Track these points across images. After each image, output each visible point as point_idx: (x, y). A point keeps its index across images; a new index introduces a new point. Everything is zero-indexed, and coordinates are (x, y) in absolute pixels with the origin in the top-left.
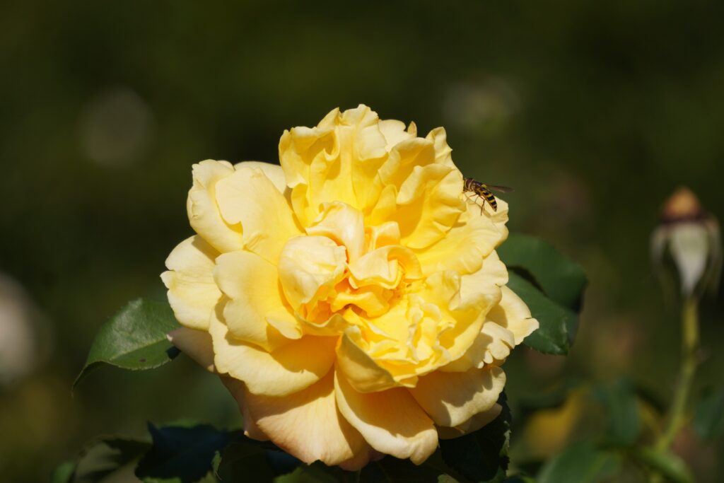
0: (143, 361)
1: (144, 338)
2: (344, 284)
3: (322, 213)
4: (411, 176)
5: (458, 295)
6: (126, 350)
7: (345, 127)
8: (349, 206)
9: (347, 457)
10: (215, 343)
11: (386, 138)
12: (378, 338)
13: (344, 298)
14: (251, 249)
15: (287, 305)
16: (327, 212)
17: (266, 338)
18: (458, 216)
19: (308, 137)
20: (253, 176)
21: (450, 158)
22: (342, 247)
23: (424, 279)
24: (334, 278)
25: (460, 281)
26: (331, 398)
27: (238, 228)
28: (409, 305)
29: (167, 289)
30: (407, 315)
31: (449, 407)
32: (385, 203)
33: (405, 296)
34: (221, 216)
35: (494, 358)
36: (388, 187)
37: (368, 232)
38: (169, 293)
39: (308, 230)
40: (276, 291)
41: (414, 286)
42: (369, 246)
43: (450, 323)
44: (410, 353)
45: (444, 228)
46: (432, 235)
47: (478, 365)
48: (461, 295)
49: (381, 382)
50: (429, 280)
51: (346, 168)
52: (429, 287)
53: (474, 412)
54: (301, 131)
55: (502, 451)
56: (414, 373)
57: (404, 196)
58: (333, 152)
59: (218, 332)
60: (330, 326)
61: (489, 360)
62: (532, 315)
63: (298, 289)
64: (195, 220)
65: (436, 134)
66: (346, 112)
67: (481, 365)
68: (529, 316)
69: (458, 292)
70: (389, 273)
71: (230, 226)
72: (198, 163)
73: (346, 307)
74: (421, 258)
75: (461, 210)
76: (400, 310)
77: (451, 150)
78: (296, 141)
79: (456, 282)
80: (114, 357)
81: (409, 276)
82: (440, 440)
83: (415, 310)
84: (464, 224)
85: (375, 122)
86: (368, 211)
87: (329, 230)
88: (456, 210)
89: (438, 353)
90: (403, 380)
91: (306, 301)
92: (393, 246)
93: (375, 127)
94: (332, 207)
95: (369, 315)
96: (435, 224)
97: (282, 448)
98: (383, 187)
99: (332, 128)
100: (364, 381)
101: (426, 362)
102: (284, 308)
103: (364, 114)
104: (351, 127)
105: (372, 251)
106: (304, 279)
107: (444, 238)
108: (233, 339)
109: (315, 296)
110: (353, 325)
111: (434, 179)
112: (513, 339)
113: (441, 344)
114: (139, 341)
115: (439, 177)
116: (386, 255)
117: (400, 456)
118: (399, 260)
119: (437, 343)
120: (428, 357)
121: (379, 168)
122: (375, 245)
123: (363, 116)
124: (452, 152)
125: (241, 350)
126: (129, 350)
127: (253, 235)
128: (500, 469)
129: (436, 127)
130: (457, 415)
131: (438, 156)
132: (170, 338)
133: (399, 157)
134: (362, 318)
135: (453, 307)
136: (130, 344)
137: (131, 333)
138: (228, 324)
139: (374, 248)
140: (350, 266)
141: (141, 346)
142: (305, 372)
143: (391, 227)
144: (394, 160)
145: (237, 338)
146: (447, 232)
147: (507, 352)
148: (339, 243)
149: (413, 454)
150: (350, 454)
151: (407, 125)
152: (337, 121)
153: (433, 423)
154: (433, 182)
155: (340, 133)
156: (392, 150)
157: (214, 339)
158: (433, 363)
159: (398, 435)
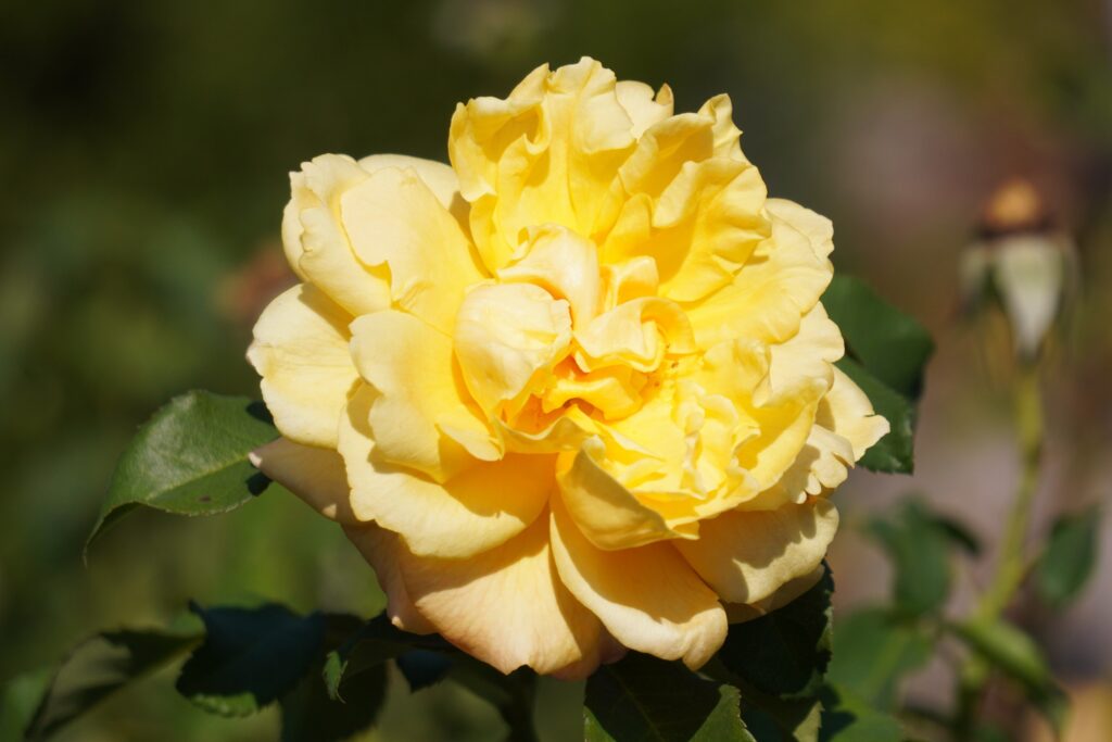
0: (207, 499)
1: (201, 460)
2: (568, 365)
3: (525, 245)
4: (678, 179)
5: (766, 381)
6: (172, 482)
7: (556, 96)
8: (570, 231)
9: (570, 660)
10: (349, 469)
11: (630, 114)
12: (628, 457)
13: (568, 387)
14: (406, 308)
15: (469, 401)
16: (533, 244)
17: (438, 459)
18: (754, 245)
19: (497, 115)
20: (403, 183)
21: (738, 146)
22: (562, 302)
23: (701, 353)
24: (552, 355)
25: (768, 357)
26: (543, 556)
27: (383, 272)
28: (676, 398)
29: (261, 378)
30: (674, 415)
31: (745, 568)
32: (631, 224)
33: (667, 383)
34: (353, 251)
35: (822, 486)
36: (636, 198)
37: (605, 275)
38: (263, 385)
39: (501, 273)
40: (449, 379)
41: (683, 365)
42: (605, 299)
43: (750, 427)
44: (689, 478)
45: (730, 267)
46: (709, 278)
47: (797, 498)
48: (772, 382)
49: (643, 531)
50: (709, 355)
51: (559, 167)
52: (708, 367)
53: (786, 577)
54: (486, 104)
55: (821, 641)
56: (694, 514)
57: (666, 212)
58: (537, 139)
59: (355, 451)
60: (551, 437)
61: (814, 490)
62: (874, 409)
63: (493, 374)
64: (308, 258)
65: (716, 105)
66: (560, 70)
67: (802, 499)
68: (871, 412)
69: (765, 376)
70: (643, 345)
71: (368, 269)
72: (310, 160)
73: (568, 404)
74: (694, 316)
75: (761, 234)
76: (661, 405)
77: (741, 132)
78: (474, 120)
79: (762, 359)
80: (152, 495)
81: (674, 350)
82: (731, 627)
83: (689, 407)
84: (763, 259)
85: (612, 87)
86: (600, 238)
87: (538, 273)
88: (754, 236)
89: (736, 480)
90: (679, 527)
91: (510, 395)
92: (649, 298)
93: (609, 95)
94: (542, 234)
95: (607, 417)
96: (716, 259)
97: (459, 647)
98: (627, 197)
99: (536, 99)
100: (613, 530)
101: (711, 495)
102: (462, 407)
103: (591, 72)
104: (567, 96)
105: (612, 309)
106: (508, 359)
107: (730, 283)
108: (382, 461)
109: (526, 387)
110: (591, 435)
111: (716, 183)
112: (851, 452)
113: (741, 465)
114: (193, 466)
115: (721, 179)
116: (638, 313)
117: (667, 657)
118: (658, 321)
119: (735, 463)
120: (716, 487)
121: (620, 165)
122: (616, 298)
123: (589, 78)
124: (741, 136)
125: (397, 479)
126: (178, 483)
127: (408, 284)
128: (815, 673)
129: (715, 94)
130: (759, 583)
131: (717, 143)
132: (256, 460)
133: (656, 146)
134: (598, 423)
135: (760, 401)
136: (178, 472)
137: (180, 452)
138: (377, 437)
139: (615, 304)
140: (577, 334)
141: (199, 475)
142: (504, 515)
143: (643, 267)
144: (647, 151)
145: (388, 461)
146: (736, 272)
147: (843, 474)
148: (557, 296)
149: (688, 652)
150: (576, 652)
151: (656, 89)
152: (545, 87)
153: (717, 598)
154: (714, 188)
155: (550, 106)
156: (645, 134)
157: (346, 462)
158: (725, 497)
159: (664, 620)
